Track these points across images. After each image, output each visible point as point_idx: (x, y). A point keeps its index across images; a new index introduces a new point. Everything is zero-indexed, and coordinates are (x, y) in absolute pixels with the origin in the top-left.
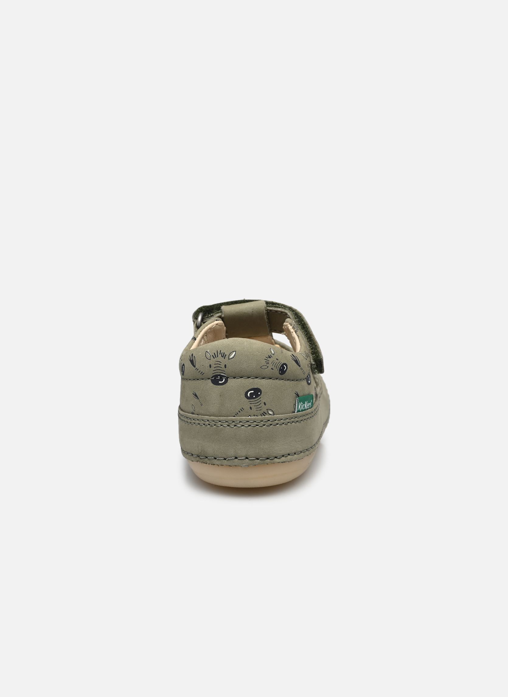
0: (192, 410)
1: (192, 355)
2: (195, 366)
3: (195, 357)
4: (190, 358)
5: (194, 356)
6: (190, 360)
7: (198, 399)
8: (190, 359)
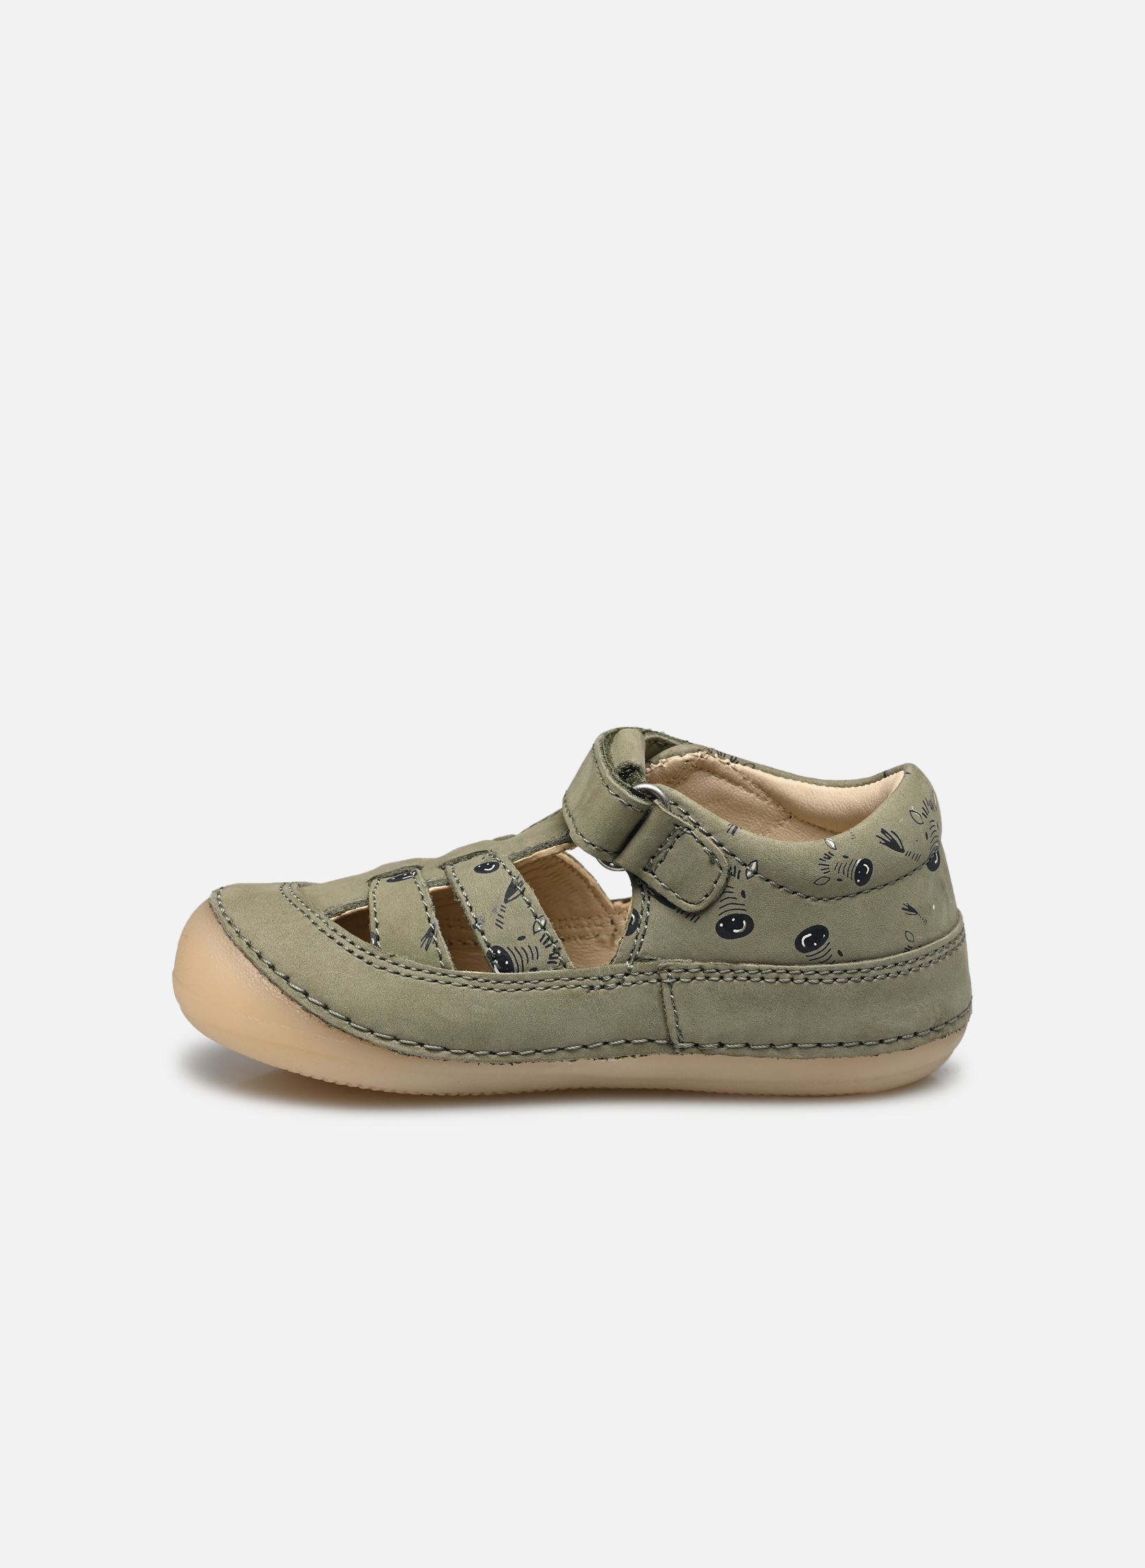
0: (905, 943)
1: (883, 831)
2: (902, 851)
3: (894, 833)
4: (883, 839)
5: (892, 832)
6: (887, 844)
7: (917, 913)
8: (883, 842)
